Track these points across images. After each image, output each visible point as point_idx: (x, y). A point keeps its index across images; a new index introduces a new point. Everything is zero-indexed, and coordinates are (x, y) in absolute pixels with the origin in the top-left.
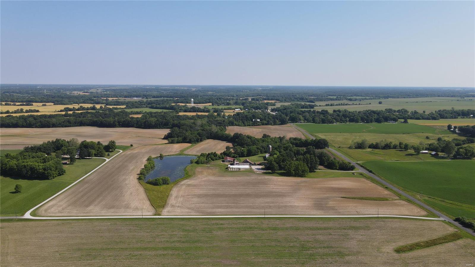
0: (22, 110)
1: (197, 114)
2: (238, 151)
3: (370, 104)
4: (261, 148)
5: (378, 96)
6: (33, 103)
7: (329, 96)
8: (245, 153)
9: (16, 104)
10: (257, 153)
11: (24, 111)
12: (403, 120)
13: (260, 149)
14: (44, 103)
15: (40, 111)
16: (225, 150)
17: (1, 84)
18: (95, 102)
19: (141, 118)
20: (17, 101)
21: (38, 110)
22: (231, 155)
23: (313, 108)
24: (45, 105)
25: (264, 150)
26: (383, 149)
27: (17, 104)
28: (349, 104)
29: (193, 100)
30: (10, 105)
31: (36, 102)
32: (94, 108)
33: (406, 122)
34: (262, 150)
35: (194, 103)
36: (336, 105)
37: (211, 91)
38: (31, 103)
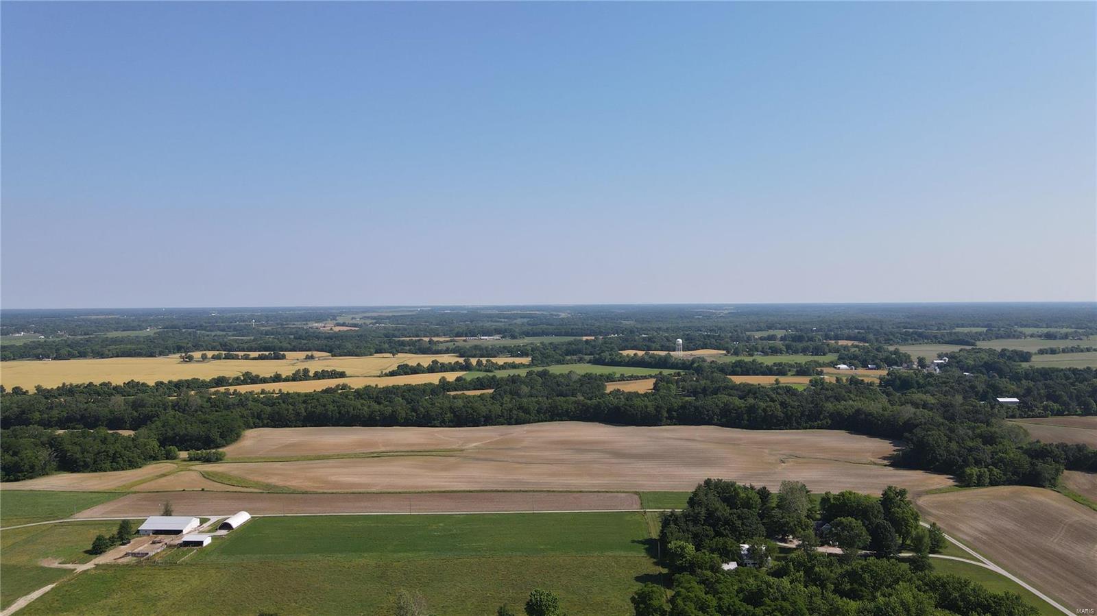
6: (285, 353)
7: (958, 327)
9: (249, 355)
11: (311, 374)
14: (309, 353)
15: (347, 373)
21: (344, 372)
24: (312, 357)
27: (251, 356)
29: (680, 341)
32: (466, 366)
38: (282, 353)
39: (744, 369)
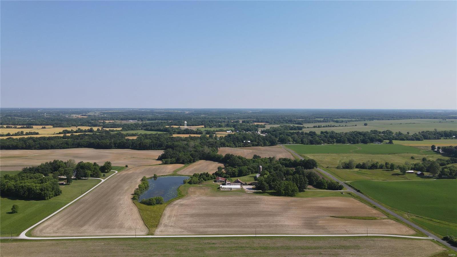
0: (22, 132)
1: (190, 136)
2: (230, 172)
3: (356, 125)
4: (252, 168)
5: (363, 118)
6: (33, 126)
7: (317, 118)
8: (237, 174)
10: (248, 174)
11: (24, 133)
12: (388, 141)
13: (251, 170)
14: (44, 126)
16: (217, 170)
17: (1, 108)
18: (92, 125)
19: (136, 139)
20: (18, 124)
21: (38, 133)
22: (223, 175)
23: (301, 130)
24: (45, 128)
25: (255, 171)
26: (370, 169)
27: (18, 127)
28: (336, 125)
29: (186, 122)
30: (11, 128)
31: (36, 125)
32: (91, 131)
33: (391, 142)
34: (253, 170)
35: (188, 125)
36: (323, 127)
37: (204, 114)
38: (31, 126)
39: (187, 132)
